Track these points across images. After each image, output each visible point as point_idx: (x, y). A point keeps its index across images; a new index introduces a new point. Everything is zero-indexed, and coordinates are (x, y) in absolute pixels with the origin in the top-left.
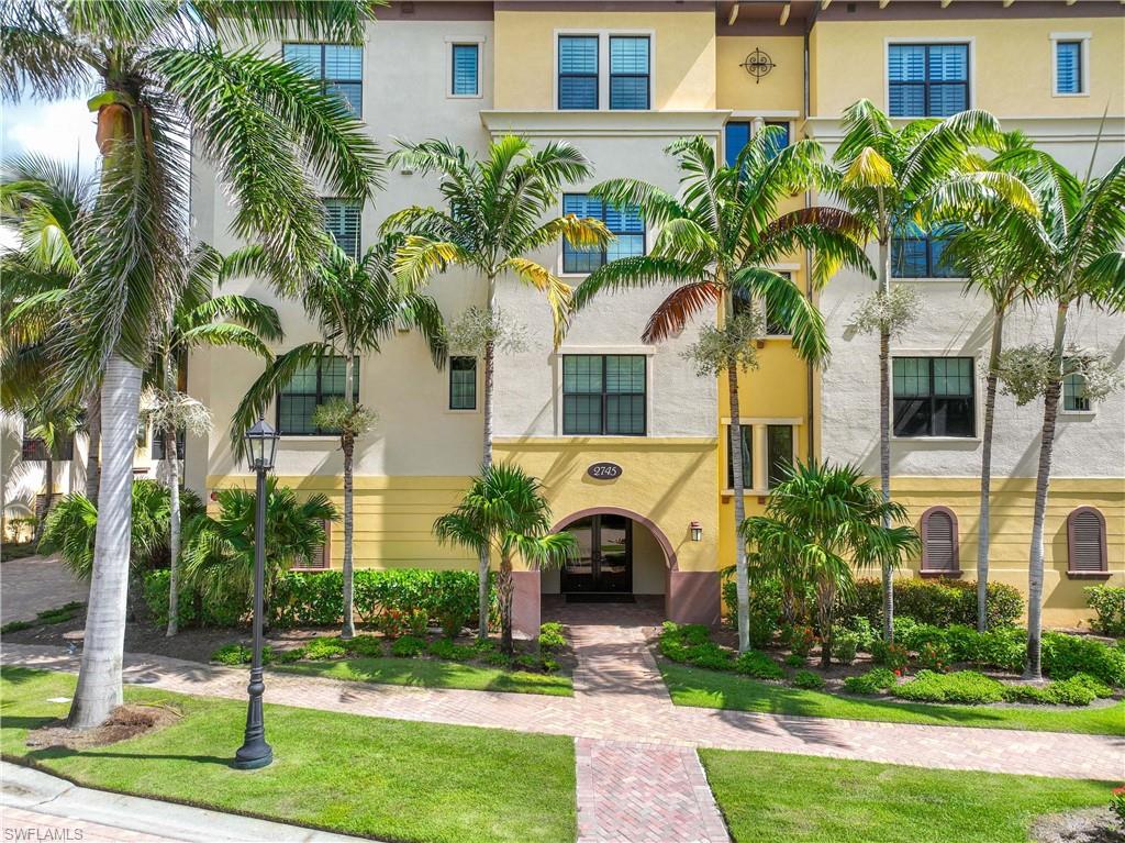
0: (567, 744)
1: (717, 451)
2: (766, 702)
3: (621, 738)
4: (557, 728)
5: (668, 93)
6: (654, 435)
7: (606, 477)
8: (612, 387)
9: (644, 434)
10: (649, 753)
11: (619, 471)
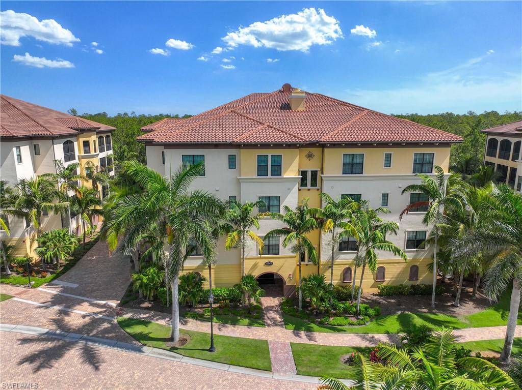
0: (266, 342)
1: (296, 258)
2: (303, 328)
3: (276, 340)
4: (264, 338)
5: (285, 172)
6: (281, 255)
7: (269, 265)
8: (271, 243)
9: (278, 254)
10: (281, 344)
11: (273, 263)
